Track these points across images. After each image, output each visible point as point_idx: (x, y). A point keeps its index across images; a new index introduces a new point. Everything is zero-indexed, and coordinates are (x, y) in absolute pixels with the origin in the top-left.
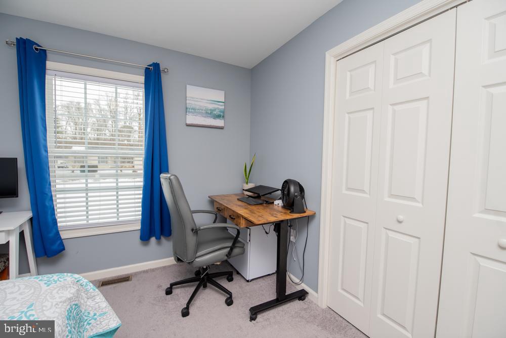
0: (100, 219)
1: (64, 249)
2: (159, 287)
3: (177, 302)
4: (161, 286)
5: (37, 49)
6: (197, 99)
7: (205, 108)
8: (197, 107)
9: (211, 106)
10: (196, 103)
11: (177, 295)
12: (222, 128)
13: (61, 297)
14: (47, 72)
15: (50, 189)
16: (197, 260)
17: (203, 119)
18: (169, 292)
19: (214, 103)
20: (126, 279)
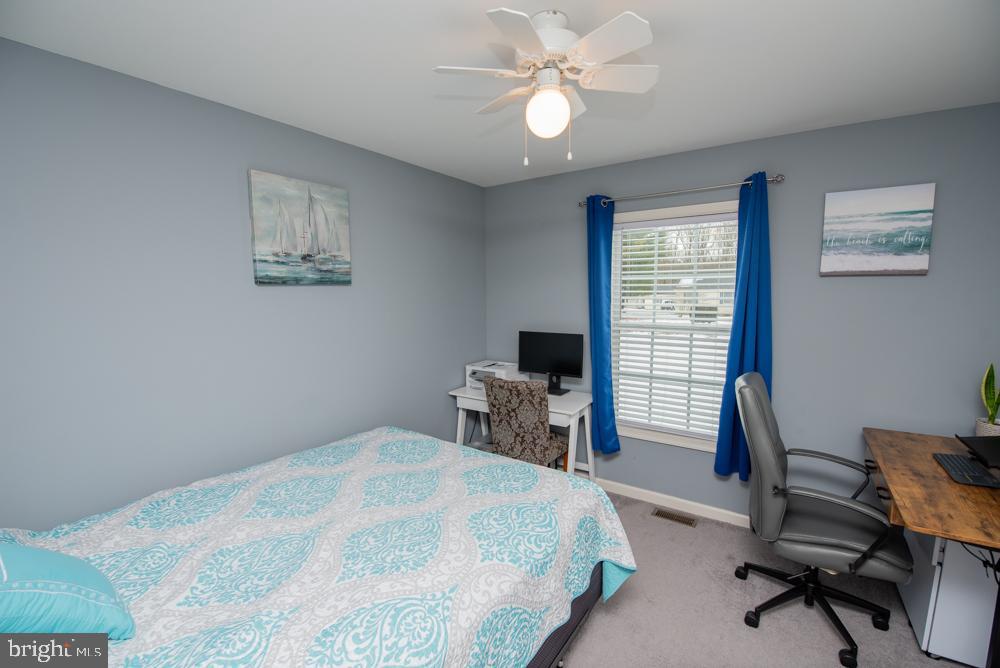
0: (663, 421)
1: (619, 449)
2: (730, 558)
3: (748, 597)
4: (734, 559)
5: (605, 203)
11: (754, 587)
12: (922, 273)
13: (578, 504)
14: (615, 226)
15: (610, 372)
16: (780, 542)
18: (741, 573)
20: (688, 520)
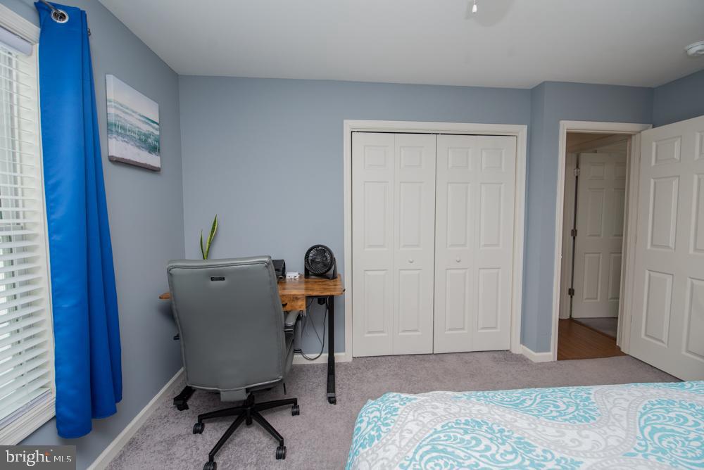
6: (127, 108)
7: (137, 129)
8: (128, 126)
9: (146, 128)
10: (127, 117)
17: (136, 150)
19: (147, 123)
